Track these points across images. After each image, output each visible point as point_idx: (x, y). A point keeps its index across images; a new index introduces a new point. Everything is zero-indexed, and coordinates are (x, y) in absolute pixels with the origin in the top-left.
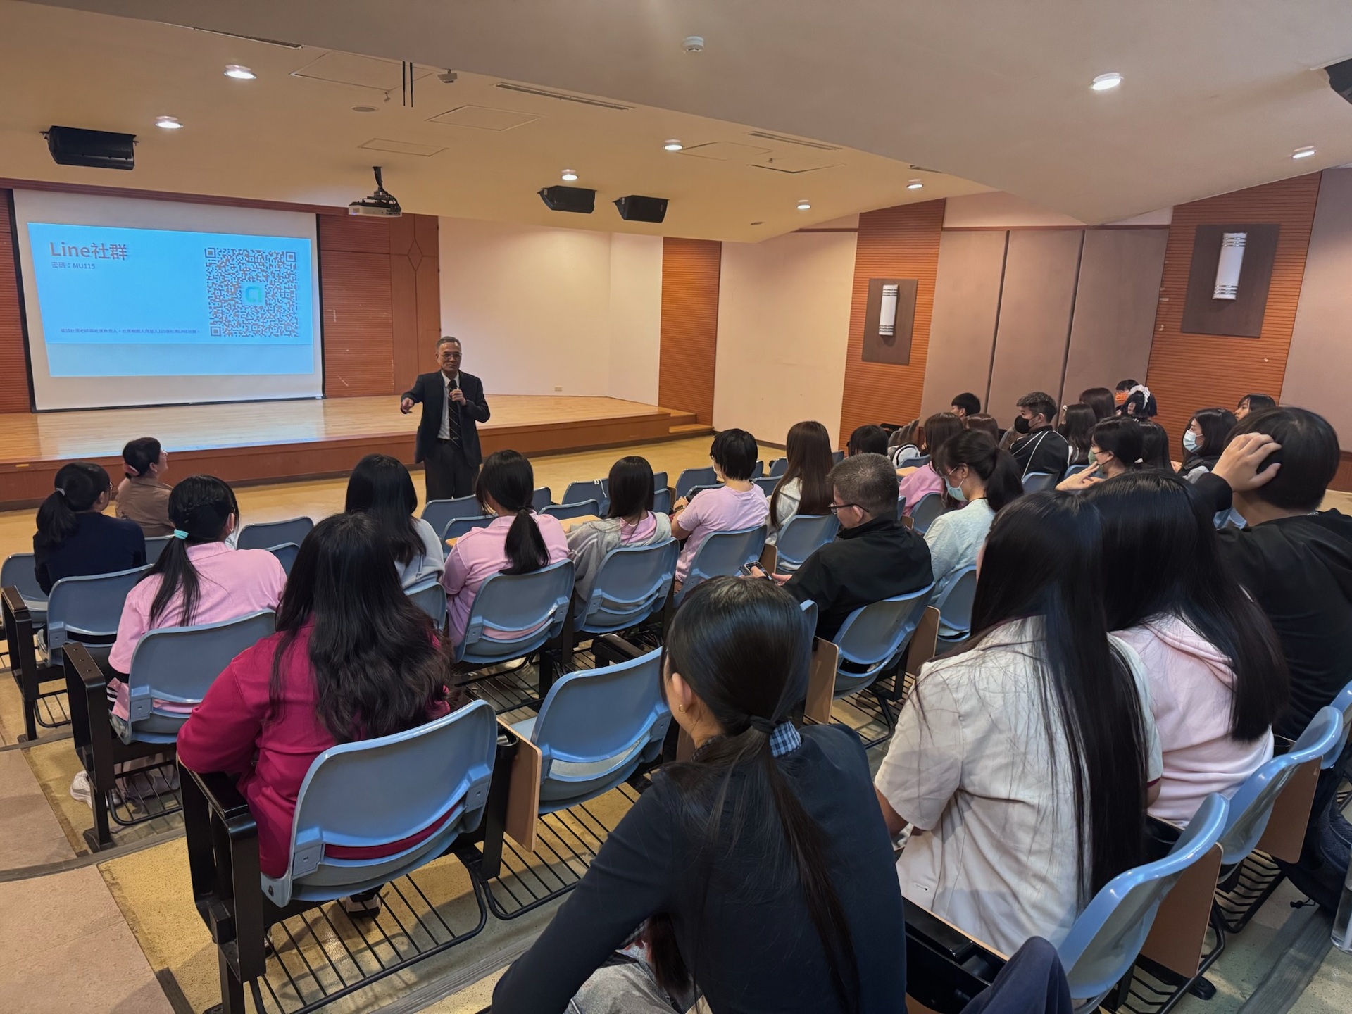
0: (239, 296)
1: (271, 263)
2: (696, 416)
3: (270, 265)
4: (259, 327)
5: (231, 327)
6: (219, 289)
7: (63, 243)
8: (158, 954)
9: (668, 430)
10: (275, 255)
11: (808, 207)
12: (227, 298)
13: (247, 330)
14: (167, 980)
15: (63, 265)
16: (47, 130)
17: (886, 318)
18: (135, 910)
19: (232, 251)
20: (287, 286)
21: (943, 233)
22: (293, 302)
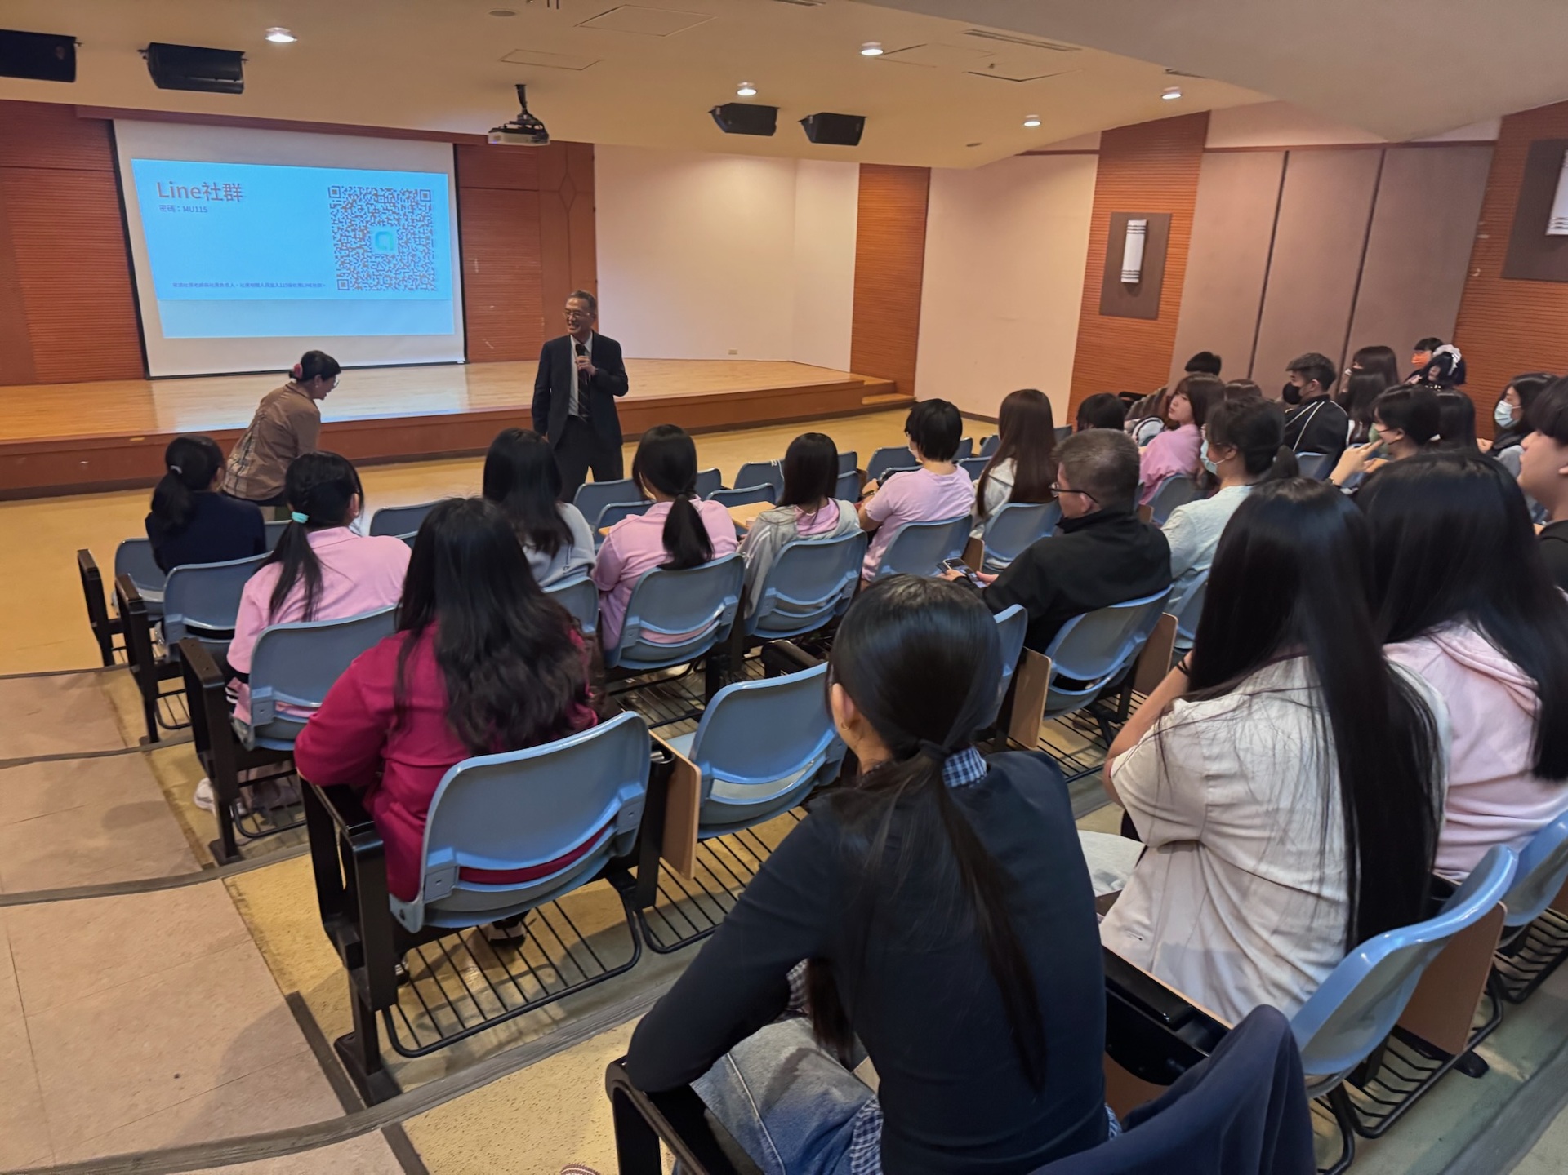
0: (368, 243)
1: (403, 203)
2: (894, 384)
3: (402, 206)
4: (391, 280)
5: (360, 280)
6: (345, 236)
7: (171, 183)
8: (287, 976)
9: (861, 401)
10: (407, 194)
11: (1037, 124)
12: (354, 246)
13: (378, 283)
14: (297, 1005)
15: (172, 208)
16: (145, 47)
17: (1131, 262)
18: (263, 928)
19: (358, 190)
20: (422, 231)
21: (1206, 155)
22: (429, 250)
